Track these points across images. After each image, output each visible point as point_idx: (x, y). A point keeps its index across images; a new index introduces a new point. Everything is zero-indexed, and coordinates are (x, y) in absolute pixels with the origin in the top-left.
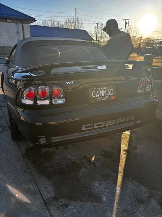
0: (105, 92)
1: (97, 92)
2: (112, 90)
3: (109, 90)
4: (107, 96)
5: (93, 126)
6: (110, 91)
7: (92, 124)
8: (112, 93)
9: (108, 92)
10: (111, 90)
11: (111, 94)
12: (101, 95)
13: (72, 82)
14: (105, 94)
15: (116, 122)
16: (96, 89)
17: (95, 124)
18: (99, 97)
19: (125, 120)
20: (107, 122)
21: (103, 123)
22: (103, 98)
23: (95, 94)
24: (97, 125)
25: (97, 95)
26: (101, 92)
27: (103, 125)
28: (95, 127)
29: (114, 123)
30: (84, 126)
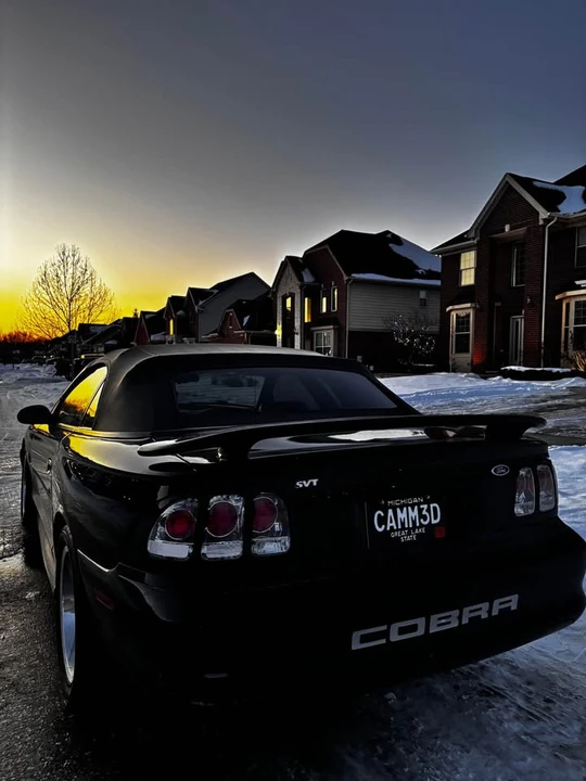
0: (414, 514)
1: (390, 512)
2: (435, 508)
3: (425, 506)
4: (421, 525)
5: (386, 634)
6: (428, 510)
7: (384, 628)
8: (436, 518)
9: (424, 512)
10: (432, 506)
11: (434, 522)
12: (403, 524)
13: (315, 482)
14: (414, 522)
15: (460, 618)
16: (386, 503)
17: (395, 628)
18: (397, 530)
19: (490, 612)
20: (434, 618)
21: (421, 622)
22: (409, 534)
23: (383, 521)
24: (402, 631)
25: (389, 525)
26: (401, 515)
27: (420, 632)
28: (395, 637)
29: (455, 624)
30: (356, 636)
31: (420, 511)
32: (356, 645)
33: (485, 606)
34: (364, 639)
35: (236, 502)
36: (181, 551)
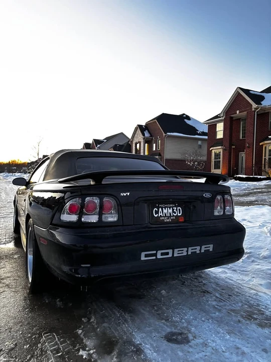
0: (171, 211)
1: (160, 209)
2: (179, 209)
3: (175, 208)
4: (173, 216)
5: (155, 255)
6: (177, 210)
7: (155, 252)
8: (180, 213)
9: (175, 211)
10: (178, 208)
11: (179, 215)
12: (165, 214)
13: (128, 194)
14: (170, 214)
15: (187, 251)
16: (159, 205)
17: (159, 252)
18: (163, 217)
19: (200, 250)
20: (176, 250)
21: (170, 251)
22: (168, 219)
23: (157, 212)
24: (162, 254)
25: (160, 214)
26: (165, 211)
27: (170, 255)
28: (159, 256)
29: (185, 254)
30: (143, 254)
31: (173, 210)
32: (143, 258)
33: (198, 248)
34: (146, 256)
35: (96, 200)
36: (74, 218)
